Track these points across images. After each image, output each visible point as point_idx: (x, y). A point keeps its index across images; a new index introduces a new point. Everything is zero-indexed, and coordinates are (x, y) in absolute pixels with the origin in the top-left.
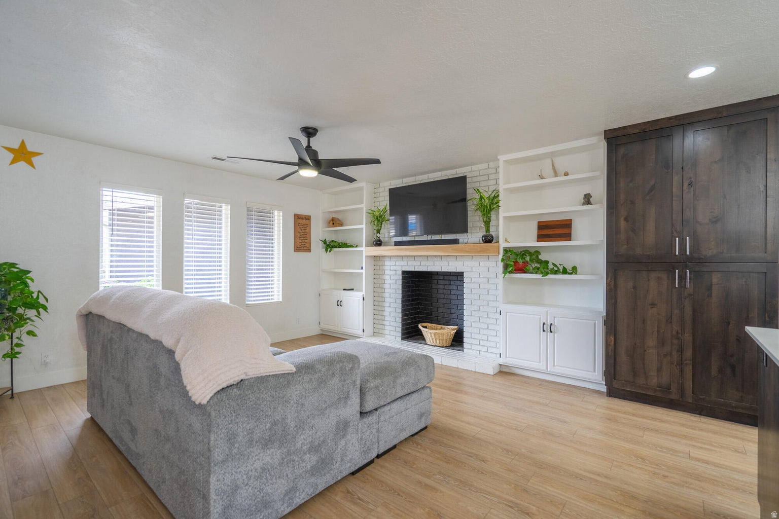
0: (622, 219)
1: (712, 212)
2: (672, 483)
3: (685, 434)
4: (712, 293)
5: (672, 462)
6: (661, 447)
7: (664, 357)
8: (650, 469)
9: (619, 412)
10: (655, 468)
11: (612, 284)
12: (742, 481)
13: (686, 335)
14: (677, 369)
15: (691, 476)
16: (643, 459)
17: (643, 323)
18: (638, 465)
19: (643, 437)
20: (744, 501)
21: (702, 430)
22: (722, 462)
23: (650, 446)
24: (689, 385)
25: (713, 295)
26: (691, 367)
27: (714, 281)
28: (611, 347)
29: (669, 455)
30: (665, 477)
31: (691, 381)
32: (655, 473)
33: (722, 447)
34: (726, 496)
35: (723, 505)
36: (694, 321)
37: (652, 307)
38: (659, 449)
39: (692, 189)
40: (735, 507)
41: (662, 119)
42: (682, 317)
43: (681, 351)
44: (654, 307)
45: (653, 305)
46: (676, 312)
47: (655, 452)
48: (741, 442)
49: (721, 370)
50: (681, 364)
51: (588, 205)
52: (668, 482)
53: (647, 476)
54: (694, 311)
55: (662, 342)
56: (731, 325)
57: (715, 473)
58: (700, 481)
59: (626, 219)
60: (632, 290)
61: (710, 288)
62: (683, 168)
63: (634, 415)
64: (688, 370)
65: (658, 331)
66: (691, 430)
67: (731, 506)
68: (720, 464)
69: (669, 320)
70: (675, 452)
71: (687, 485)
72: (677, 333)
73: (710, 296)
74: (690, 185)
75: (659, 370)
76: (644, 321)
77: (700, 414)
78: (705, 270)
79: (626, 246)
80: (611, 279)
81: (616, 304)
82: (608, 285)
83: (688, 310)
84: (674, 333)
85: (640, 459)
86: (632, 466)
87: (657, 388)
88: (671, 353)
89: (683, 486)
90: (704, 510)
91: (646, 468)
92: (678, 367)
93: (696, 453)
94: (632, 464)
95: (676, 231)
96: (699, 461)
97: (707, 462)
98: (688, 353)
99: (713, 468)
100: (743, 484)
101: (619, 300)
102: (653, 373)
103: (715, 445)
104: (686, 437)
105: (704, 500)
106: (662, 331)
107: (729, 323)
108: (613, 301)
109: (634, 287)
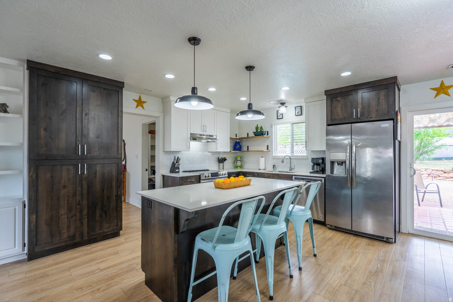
0: (42, 129)
1: (96, 132)
2: (104, 290)
3: (90, 259)
4: (96, 176)
5: (95, 279)
6: (85, 274)
7: (72, 218)
8: (89, 291)
9: (44, 268)
10: (91, 289)
11: (34, 176)
12: (126, 267)
13: (84, 202)
14: (79, 223)
15: (108, 280)
16: (81, 288)
17: (58, 200)
18: (81, 294)
19: (71, 275)
20: (132, 275)
21: (96, 252)
22: (114, 263)
23: (79, 277)
24: (85, 229)
25: (97, 176)
26: (86, 219)
27: (98, 169)
28: (34, 224)
29: (92, 276)
30: (98, 290)
31: (87, 227)
32: (93, 292)
33: (109, 256)
34: (126, 279)
35: (128, 284)
36: (88, 193)
37: (64, 189)
38: (84, 276)
39: (87, 117)
40: (132, 281)
41: (70, 70)
42: (82, 191)
43: (81, 211)
44: (65, 188)
45: (65, 187)
46: (79, 189)
47: (84, 279)
48: (114, 248)
49: (101, 216)
50: (81, 219)
51: (5, 113)
52: (101, 292)
53: (90, 297)
54: (88, 187)
55: (70, 210)
56: (105, 191)
57: (115, 271)
58: (113, 279)
59: (45, 130)
60: (50, 179)
61: (95, 173)
62: (82, 104)
63: (56, 264)
64: (85, 221)
65: (68, 203)
66: (92, 255)
67: (130, 282)
68: (113, 265)
69: (75, 195)
70: (92, 272)
71: (110, 286)
72: (79, 201)
73: (96, 177)
74: (86, 114)
75: (68, 227)
76: (58, 198)
77: (90, 244)
78: (94, 163)
79: (45, 149)
80: (33, 173)
81: (37, 191)
82: (30, 177)
83: (85, 186)
84: (77, 202)
85: (80, 290)
86: (78, 297)
87: (68, 239)
88: (76, 214)
89: (109, 288)
90: (124, 292)
91: (86, 293)
92: (80, 221)
93: (102, 266)
94: (77, 296)
95: (78, 140)
96: (105, 269)
97: (109, 268)
98: (85, 212)
99: (113, 268)
100: (127, 268)
101: (40, 188)
102: (65, 231)
103: (106, 256)
104: (92, 260)
105: (121, 287)
106: (70, 202)
107: (104, 190)
108: (35, 188)
109: (52, 177)
